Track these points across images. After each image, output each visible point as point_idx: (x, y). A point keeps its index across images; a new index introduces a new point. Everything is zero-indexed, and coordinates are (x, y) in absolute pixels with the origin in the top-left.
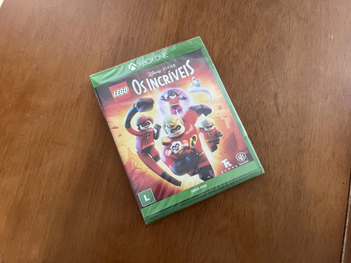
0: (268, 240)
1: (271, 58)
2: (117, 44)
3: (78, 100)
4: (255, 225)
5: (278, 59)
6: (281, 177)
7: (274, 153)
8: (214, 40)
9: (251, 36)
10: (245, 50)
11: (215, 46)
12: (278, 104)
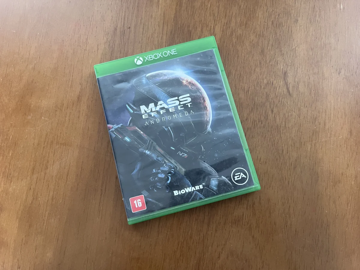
0: (286, 226)
1: (278, 35)
2: (113, 35)
3: (78, 98)
4: (272, 211)
5: (285, 35)
6: (296, 160)
7: (287, 135)
8: (215, 21)
9: (254, 12)
10: (248, 29)
11: (216, 27)
12: (288, 83)
